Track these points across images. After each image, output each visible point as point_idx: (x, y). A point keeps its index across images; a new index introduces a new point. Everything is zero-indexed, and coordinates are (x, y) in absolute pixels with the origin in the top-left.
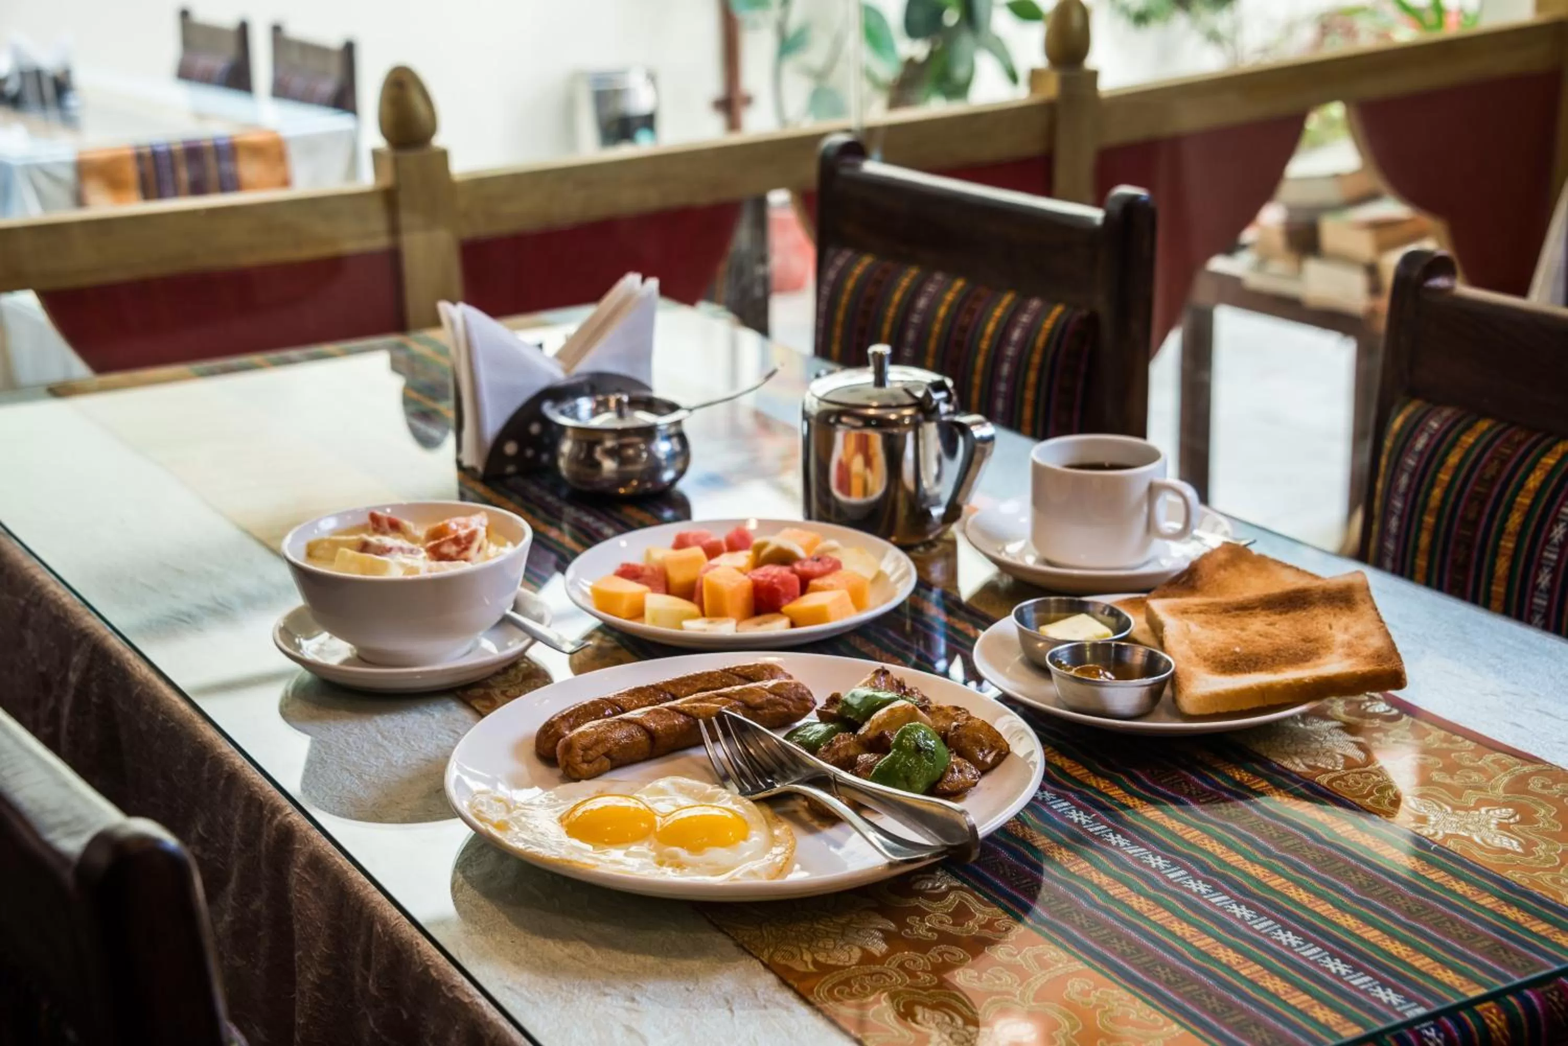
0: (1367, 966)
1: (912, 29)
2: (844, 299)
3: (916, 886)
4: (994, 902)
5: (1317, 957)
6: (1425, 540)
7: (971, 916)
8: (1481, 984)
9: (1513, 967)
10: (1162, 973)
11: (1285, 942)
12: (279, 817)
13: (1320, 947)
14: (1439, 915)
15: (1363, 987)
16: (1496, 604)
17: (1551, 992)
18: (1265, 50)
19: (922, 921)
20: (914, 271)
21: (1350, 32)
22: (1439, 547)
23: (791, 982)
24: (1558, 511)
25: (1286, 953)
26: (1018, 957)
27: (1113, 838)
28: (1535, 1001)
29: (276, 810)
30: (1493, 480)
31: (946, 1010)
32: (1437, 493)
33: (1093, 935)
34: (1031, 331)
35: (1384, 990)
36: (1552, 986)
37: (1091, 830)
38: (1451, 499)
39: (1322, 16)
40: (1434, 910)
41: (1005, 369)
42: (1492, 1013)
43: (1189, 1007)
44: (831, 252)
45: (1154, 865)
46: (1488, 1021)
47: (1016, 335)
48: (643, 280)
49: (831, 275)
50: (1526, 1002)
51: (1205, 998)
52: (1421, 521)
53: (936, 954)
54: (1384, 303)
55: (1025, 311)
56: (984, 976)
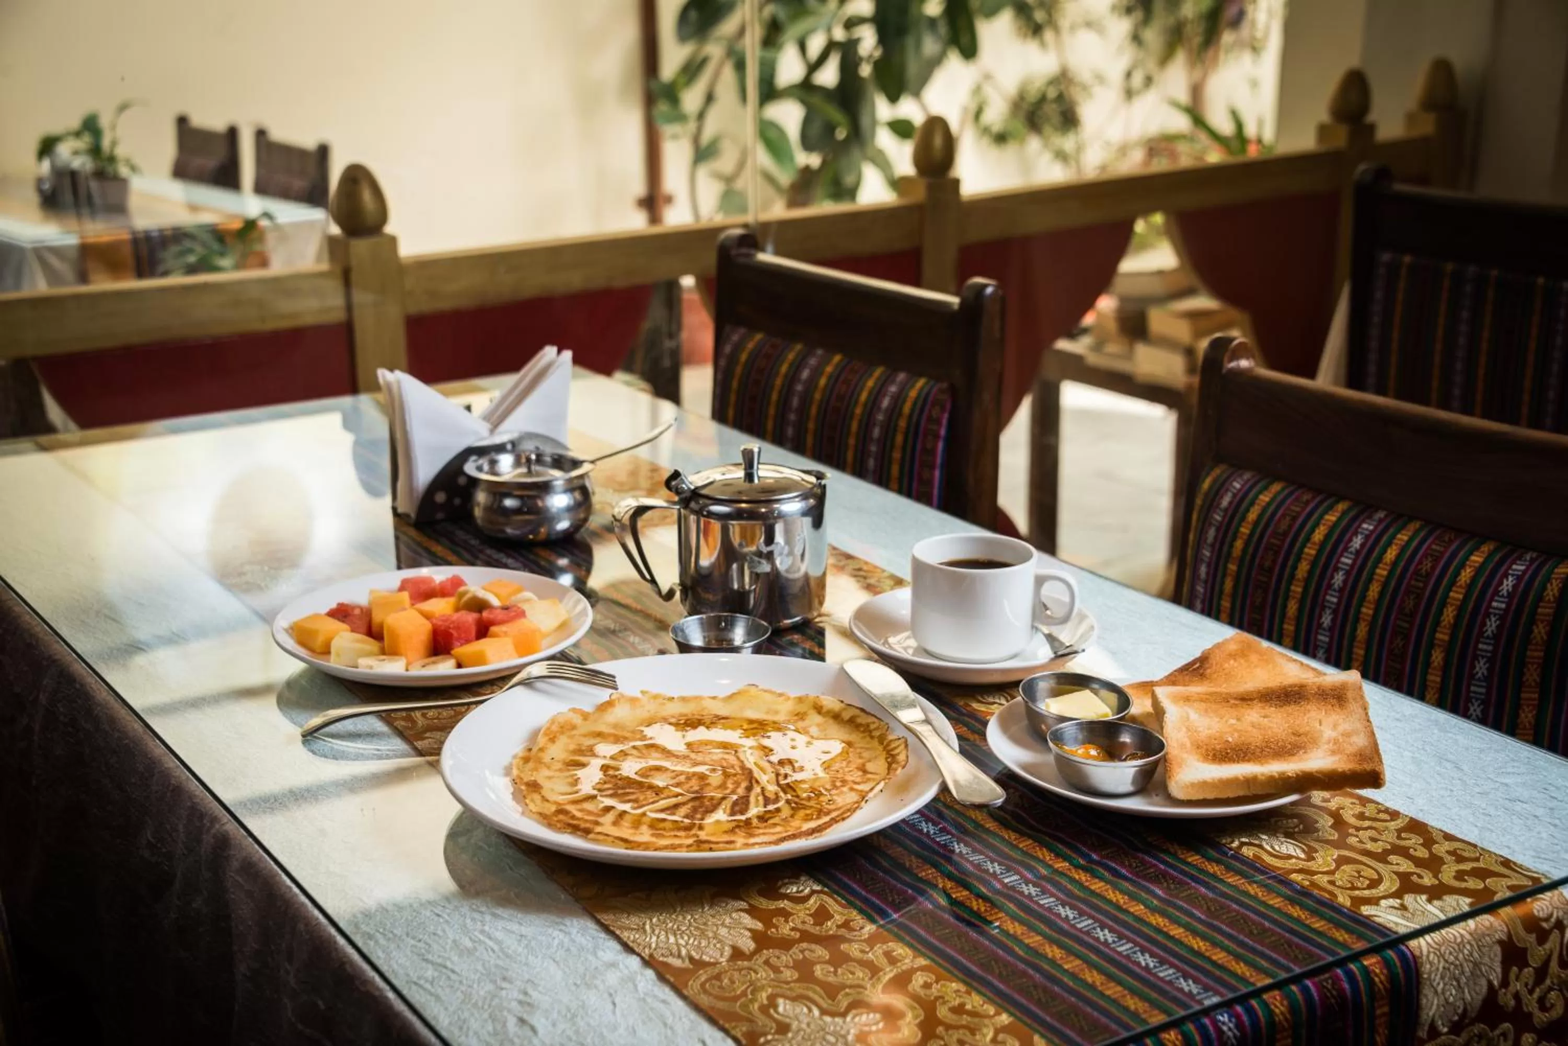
0: (1171, 959)
1: (807, 144)
2: (739, 370)
3: (783, 891)
4: (851, 905)
5: (1129, 952)
6: (1228, 584)
7: (830, 917)
8: (1268, 974)
9: (1295, 960)
10: (995, 967)
11: (1102, 938)
12: (217, 826)
13: (1132, 942)
14: (1234, 914)
15: (1168, 978)
16: (1287, 640)
17: (1326, 980)
18: (1103, 168)
19: (787, 921)
20: (798, 347)
21: (1173, 155)
22: (1240, 592)
23: (668, 976)
24: (1338, 561)
25: (1101, 947)
26: (870, 954)
27: (956, 846)
28: (1313, 989)
29: (214, 820)
30: (1285, 534)
31: (805, 1001)
32: (1239, 544)
33: (937, 933)
34: (898, 400)
35: (1186, 981)
36: (1327, 975)
37: (938, 839)
38: (1251, 550)
39: (1150, 140)
40: (1230, 910)
41: (876, 432)
42: (1276, 999)
43: (1016, 996)
44: (728, 328)
45: (991, 871)
46: (1273, 1007)
47: (886, 403)
48: (559, 352)
49: (728, 349)
50: (1305, 991)
51: (1032, 989)
52: (1225, 568)
53: (797, 951)
54: (1196, 380)
55: (893, 382)
56: (840, 971)
